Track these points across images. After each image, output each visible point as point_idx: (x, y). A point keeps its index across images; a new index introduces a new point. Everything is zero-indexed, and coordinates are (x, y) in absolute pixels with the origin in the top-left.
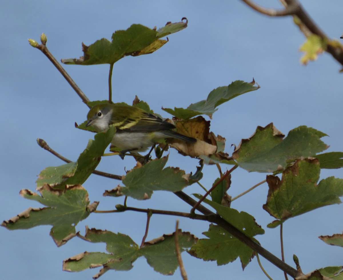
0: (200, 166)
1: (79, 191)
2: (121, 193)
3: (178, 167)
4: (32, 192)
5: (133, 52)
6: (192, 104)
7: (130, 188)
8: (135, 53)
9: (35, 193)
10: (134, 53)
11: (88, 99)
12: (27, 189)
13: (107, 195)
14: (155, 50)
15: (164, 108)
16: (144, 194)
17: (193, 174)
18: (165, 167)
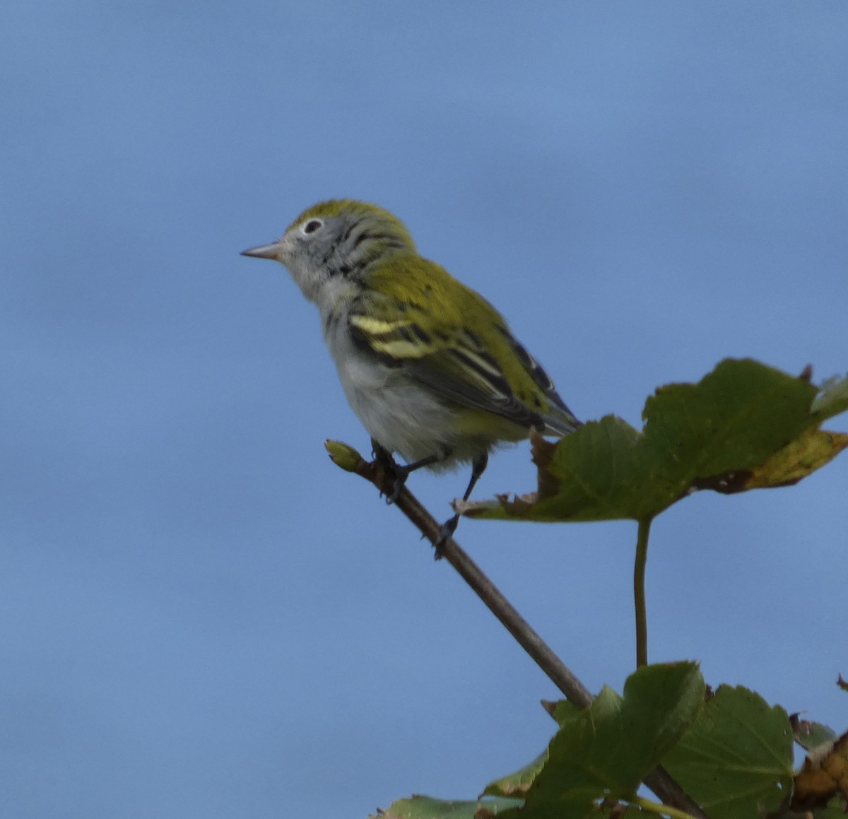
5: (725, 476)
8: (731, 476)
10: (728, 481)
11: (558, 660)
14: (809, 474)
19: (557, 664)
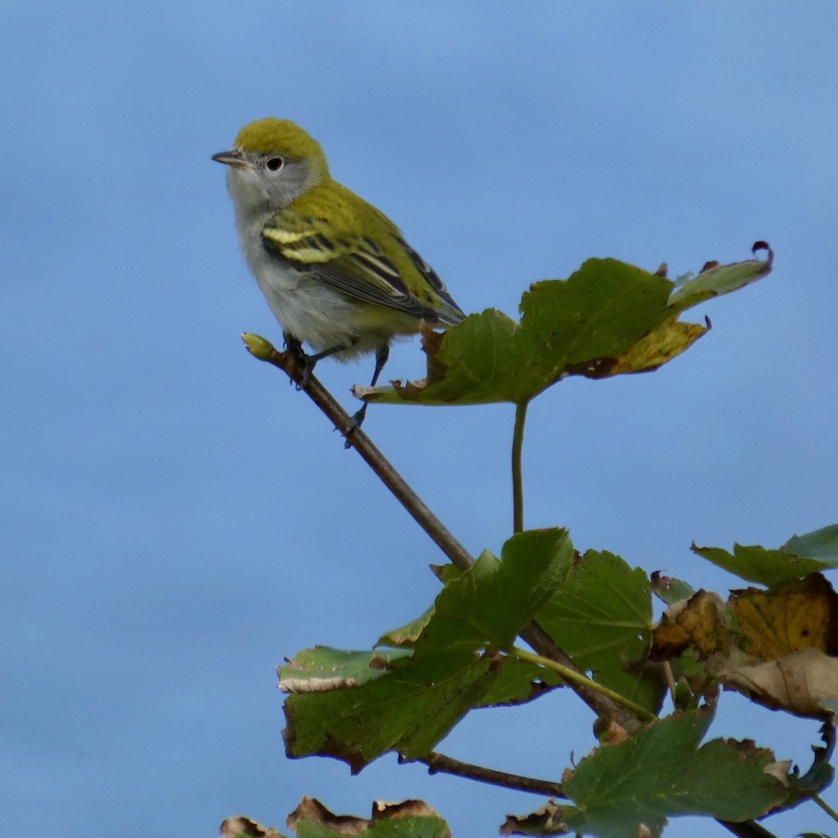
0: (824, 745)
1: (419, 819)
2: (561, 825)
3: (749, 737)
4: (261, 828)
5: (593, 362)
6: (795, 537)
7: (590, 810)
8: (599, 363)
9: (271, 829)
10: (596, 366)
11: (444, 529)
12: (246, 816)
13: (515, 833)
14: (668, 361)
15: (700, 546)
16: (638, 827)
17: (802, 774)
18: (707, 739)
19: (444, 532)
